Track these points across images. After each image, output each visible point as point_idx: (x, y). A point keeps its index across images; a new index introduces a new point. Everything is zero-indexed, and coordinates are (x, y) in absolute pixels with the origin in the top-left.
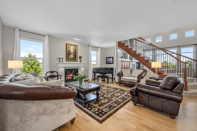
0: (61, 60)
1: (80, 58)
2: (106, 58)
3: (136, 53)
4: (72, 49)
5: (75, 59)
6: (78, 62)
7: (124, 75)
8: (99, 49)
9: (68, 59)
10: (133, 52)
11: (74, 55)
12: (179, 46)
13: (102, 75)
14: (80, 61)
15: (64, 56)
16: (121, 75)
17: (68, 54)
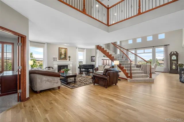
0: (55, 59)
1: (69, 57)
2: (91, 57)
3: (109, 54)
4: (63, 51)
5: (65, 58)
6: (68, 60)
7: (99, 70)
8: (85, 50)
9: (60, 58)
10: (107, 53)
11: (64, 55)
12: (153, 47)
13: (85, 70)
14: (69, 60)
15: (57, 56)
16: (97, 70)
17: (60, 54)
